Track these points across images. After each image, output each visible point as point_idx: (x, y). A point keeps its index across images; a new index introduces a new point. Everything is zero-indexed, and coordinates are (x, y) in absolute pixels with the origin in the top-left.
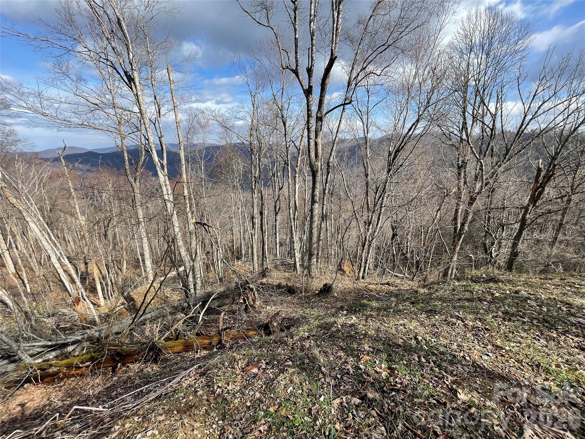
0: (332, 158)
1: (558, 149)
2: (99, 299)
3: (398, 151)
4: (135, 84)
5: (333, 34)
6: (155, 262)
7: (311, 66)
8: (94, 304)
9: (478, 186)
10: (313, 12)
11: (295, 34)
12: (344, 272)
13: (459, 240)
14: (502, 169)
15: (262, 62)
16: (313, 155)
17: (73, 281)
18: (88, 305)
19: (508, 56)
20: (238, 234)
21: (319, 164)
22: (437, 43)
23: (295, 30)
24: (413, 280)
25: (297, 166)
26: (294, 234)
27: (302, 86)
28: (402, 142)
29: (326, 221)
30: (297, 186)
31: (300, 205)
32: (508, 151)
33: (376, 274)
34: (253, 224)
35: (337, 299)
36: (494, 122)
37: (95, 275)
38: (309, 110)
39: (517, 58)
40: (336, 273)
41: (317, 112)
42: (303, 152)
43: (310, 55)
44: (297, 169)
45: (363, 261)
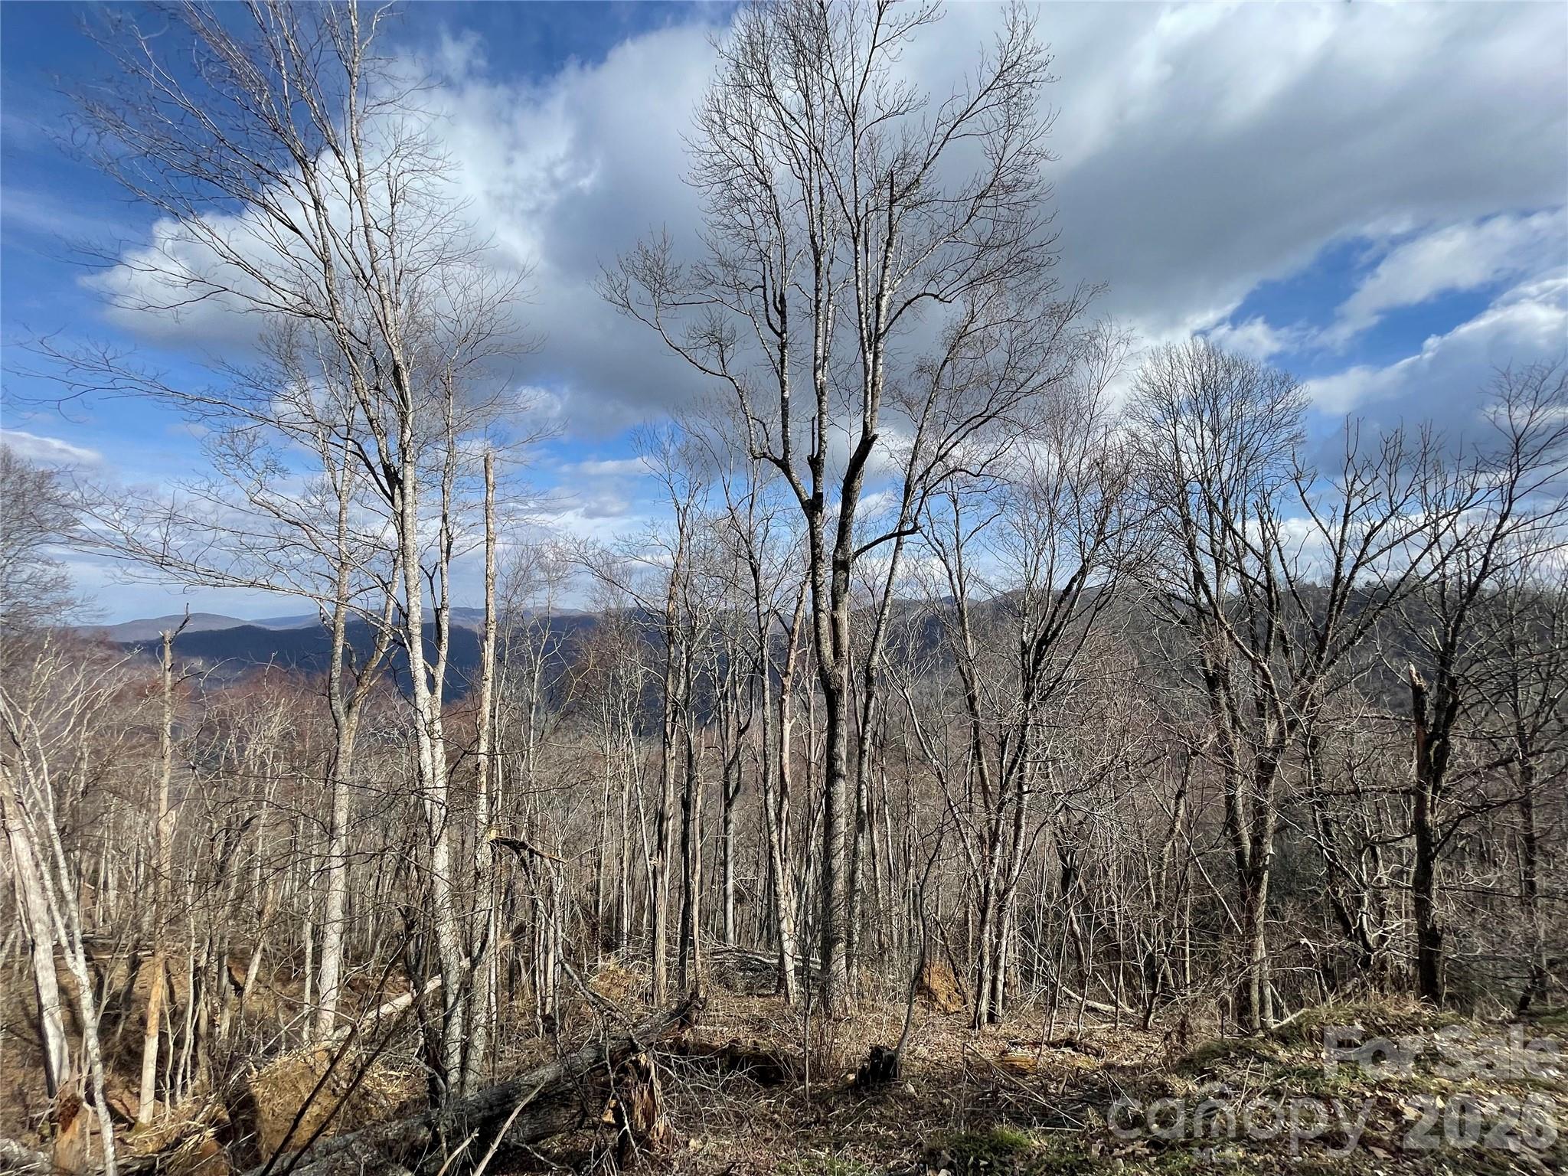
0: (876, 659)
1: (1446, 634)
2: (138, 1095)
3: (1044, 642)
4: (402, 490)
5: (866, 393)
6: (353, 956)
7: (819, 455)
8: (116, 1117)
9: (1271, 729)
10: (820, 352)
11: (783, 392)
12: (931, 995)
13: (1256, 890)
14: (1319, 686)
15: (706, 440)
16: (827, 650)
17: (74, 1028)
18: (96, 1121)
19: (1261, 434)
20: (615, 863)
21: (845, 673)
22: (1097, 411)
23: (783, 383)
24: (1145, 1026)
25: (787, 674)
26: (780, 869)
27: (799, 494)
28: (1052, 621)
29: (871, 826)
30: (787, 727)
31: (796, 775)
32: (1321, 641)
33: (1029, 1006)
34: (662, 838)
35: (916, 1109)
36: (1268, 570)
37: (151, 1005)
38: (815, 545)
39: (1282, 437)
40: (910, 1003)
41: (836, 551)
42: (801, 635)
43: (816, 431)
44: (788, 682)
45: (987, 960)
